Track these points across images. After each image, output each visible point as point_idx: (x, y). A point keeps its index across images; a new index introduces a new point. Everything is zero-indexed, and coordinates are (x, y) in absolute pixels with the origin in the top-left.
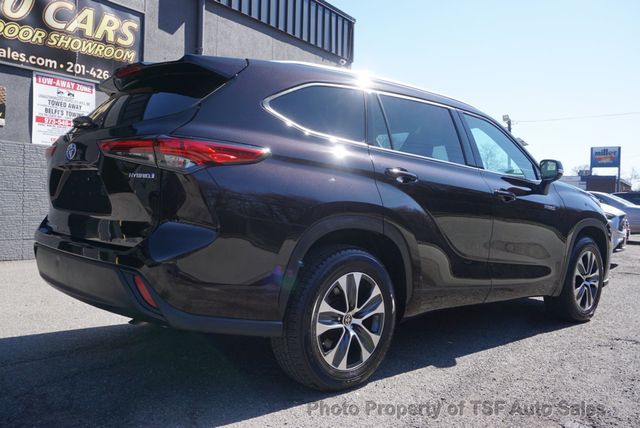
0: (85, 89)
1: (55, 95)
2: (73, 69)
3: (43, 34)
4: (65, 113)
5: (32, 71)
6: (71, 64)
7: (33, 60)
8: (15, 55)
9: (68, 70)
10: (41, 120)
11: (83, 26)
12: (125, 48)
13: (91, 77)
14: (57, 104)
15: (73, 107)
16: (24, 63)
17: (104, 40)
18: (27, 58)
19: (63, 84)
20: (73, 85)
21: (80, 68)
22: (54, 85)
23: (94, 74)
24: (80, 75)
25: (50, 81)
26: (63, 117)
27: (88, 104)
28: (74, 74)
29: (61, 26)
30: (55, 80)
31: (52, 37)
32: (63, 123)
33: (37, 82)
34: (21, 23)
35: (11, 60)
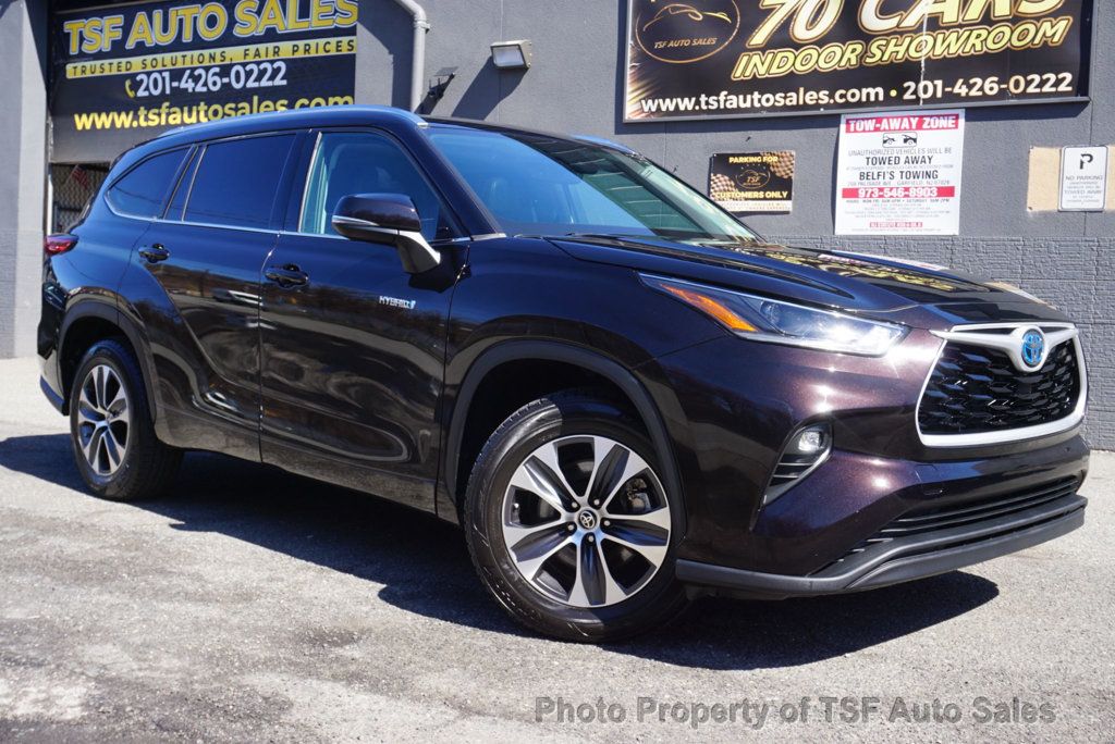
0: (943, 122)
1: (879, 146)
2: (915, 92)
3: (859, 48)
4: (897, 175)
5: (839, 116)
6: (912, 84)
7: (842, 96)
8: (810, 98)
9: (907, 96)
10: (851, 193)
11: (938, 8)
12: (1038, 18)
13: (958, 98)
14: (882, 161)
15: (915, 161)
16: (827, 106)
17: (988, 19)
18: (831, 96)
19: (895, 124)
20: (914, 121)
21: (932, 87)
22: (877, 129)
23: (963, 91)
24: (933, 99)
25: (870, 125)
26: (894, 183)
27: (948, 150)
28: (917, 100)
29: (890, 23)
30: (879, 120)
31: (874, 49)
32: (894, 193)
33: (848, 131)
34: (821, 42)
35: (805, 106)
